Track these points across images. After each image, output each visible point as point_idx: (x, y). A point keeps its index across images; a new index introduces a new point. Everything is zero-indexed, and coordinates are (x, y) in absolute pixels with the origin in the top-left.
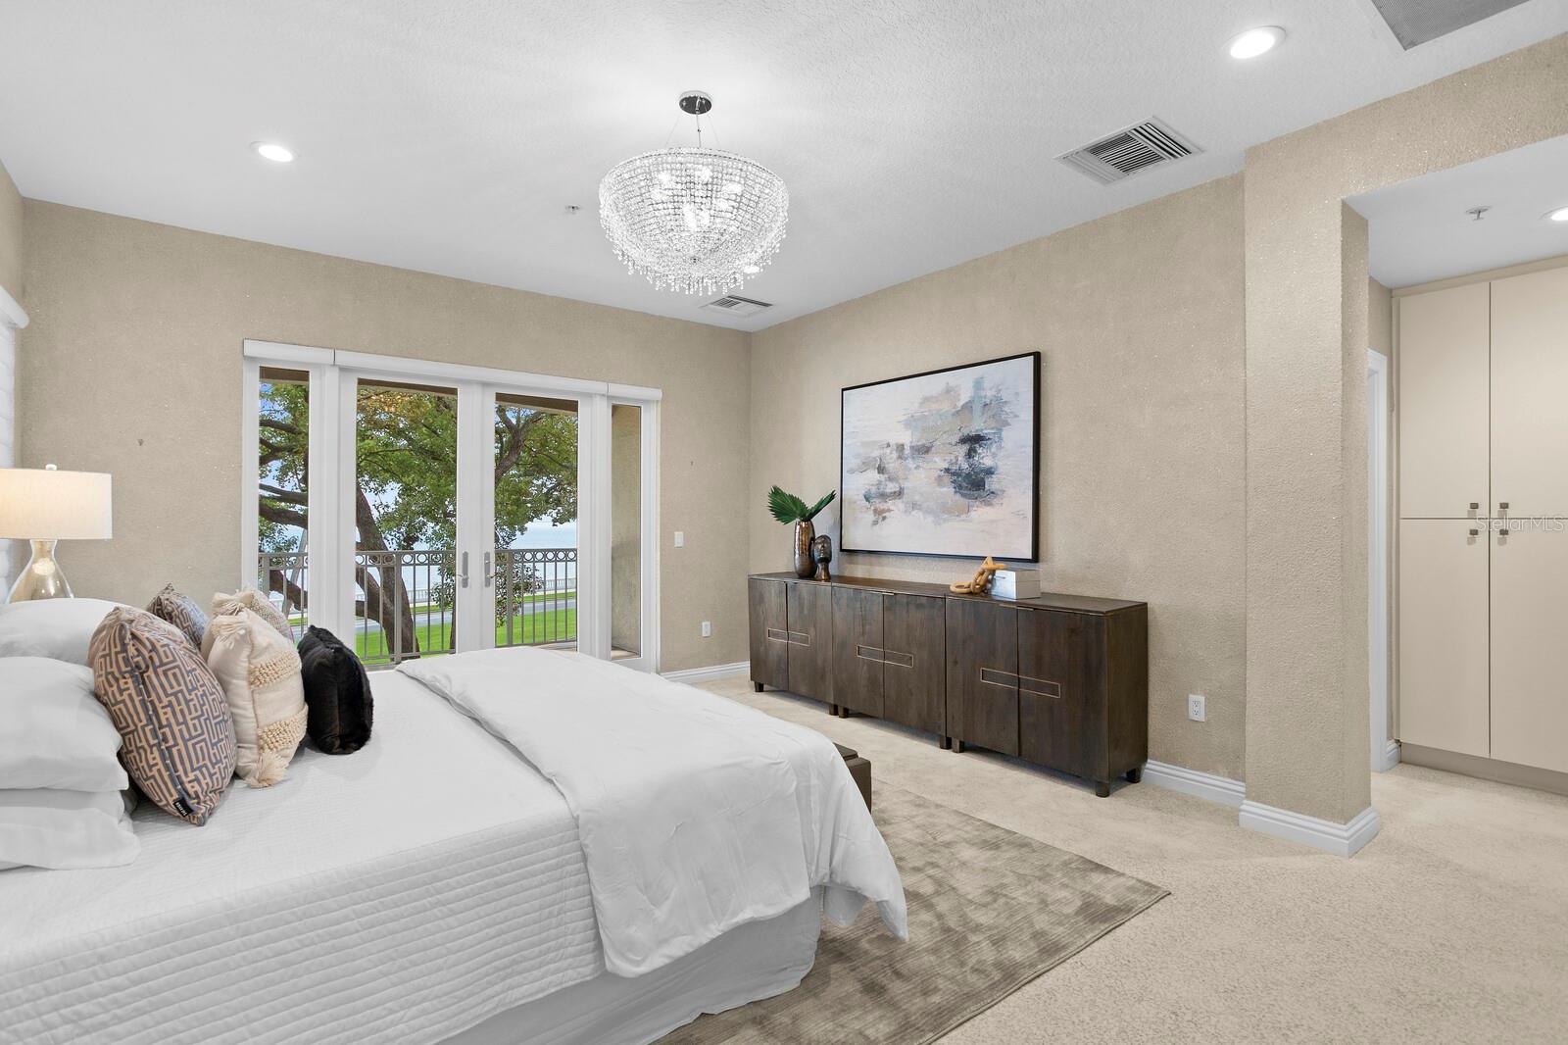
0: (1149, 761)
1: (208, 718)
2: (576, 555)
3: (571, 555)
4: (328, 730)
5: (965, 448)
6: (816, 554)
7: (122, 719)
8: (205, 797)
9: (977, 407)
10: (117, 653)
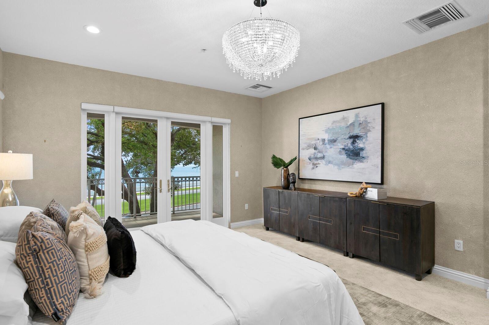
0: (435, 265)
1: (68, 272)
2: (200, 178)
3: (199, 179)
4: (119, 267)
5: (352, 140)
6: (290, 180)
7: (28, 275)
8: (66, 310)
9: (357, 124)
10: (25, 245)
